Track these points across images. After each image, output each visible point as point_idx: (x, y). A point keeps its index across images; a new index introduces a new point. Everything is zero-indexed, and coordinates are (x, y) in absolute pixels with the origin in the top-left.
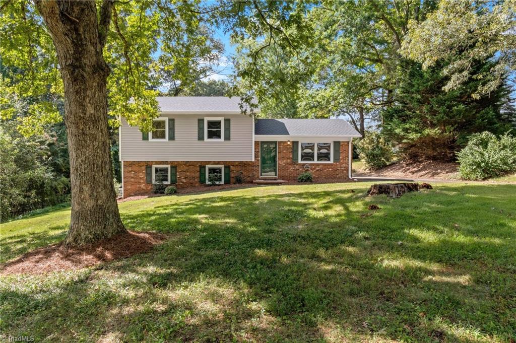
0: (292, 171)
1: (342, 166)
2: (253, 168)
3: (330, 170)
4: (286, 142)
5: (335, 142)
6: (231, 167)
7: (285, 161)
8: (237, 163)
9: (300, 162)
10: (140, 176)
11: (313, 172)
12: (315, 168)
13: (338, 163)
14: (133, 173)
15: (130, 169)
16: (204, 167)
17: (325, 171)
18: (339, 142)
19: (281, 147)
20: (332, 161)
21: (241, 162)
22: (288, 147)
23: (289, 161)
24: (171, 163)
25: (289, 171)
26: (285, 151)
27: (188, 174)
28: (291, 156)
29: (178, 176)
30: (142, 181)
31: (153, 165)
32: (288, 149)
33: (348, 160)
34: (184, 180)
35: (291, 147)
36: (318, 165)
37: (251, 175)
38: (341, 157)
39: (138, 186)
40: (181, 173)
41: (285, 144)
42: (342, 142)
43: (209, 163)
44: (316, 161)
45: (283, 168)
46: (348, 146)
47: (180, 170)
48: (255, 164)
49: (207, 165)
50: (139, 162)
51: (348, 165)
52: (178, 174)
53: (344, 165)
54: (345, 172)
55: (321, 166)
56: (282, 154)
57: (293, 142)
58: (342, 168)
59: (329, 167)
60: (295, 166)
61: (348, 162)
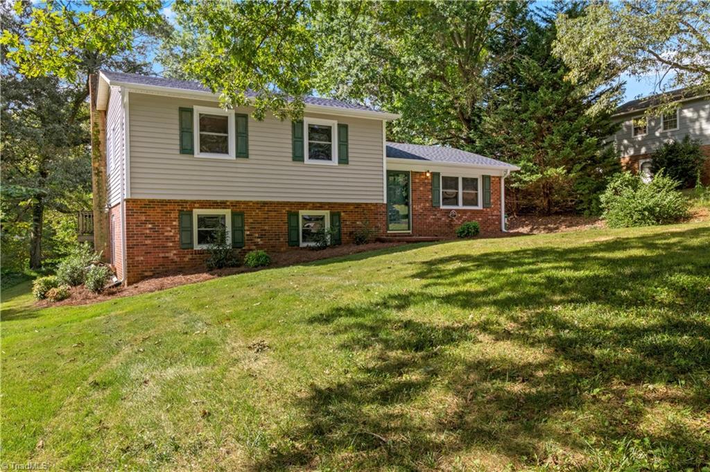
0: (432, 221)
1: (493, 214)
2: (376, 216)
3: (480, 219)
4: (421, 174)
5: (484, 177)
6: (342, 214)
7: (422, 204)
8: (352, 207)
9: (442, 206)
10: (166, 234)
11: (460, 223)
12: (461, 217)
13: (488, 210)
14: (150, 226)
15: (144, 218)
16: (297, 215)
18: (489, 177)
19: (417, 181)
20: (480, 207)
21: (358, 205)
22: (426, 181)
23: (427, 205)
24: (234, 204)
25: (428, 221)
26: (421, 189)
27: (266, 228)
28: (430, 197)
29: (248, 233)
30: (171, 244)
31: (194, 210)
32: (426, 185)
33: (500, 205)
34: (259, 240)
35: (431, 181)
36: (465, 212)
38: (491, 201)
39: (161, 255)
40: (253, 226)
41: (422, 177)
42: (493, 177)
43: (304, 205)
44: (461, 207)
45: (420, 217)
46: (500, 183)
47: (251, 221)
49: (300, 211)
50: (163, 203)
51: (500, 212)
52: (246, 228)
53: (495, 213)
54: (497, 223)
55: (469, 214)
56: (418, 192)
57: (433, 174)
58: (494, 217)
59: (478, 215)
60: (436, 213)
61: (500, 208)
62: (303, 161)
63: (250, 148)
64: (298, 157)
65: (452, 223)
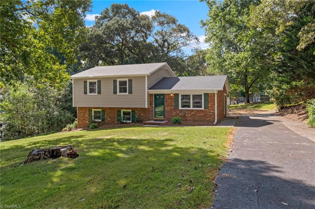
0: (175, 114)
1: (210, 112)
2: (149, 112)
3: (202, 114)
4: (170, 94)
5: (205, 94)
6: (136, 111)
7: (170, 107)
8: (139, 109)
9: (180, 108)
10: (86, 116)
11: (189, 116)
12: (190, 113)
13: (207, 110)
14: (82, 114)
15: (81, 112)
16: (120, 111)
17: (198, 115)
18: (208, 94)
19: (167, 97)
20: (203, 108)
21: (141, 108)
22: (172, 97)
23: (172, 107)
24: (102, 108)
25: (172, 114)
26: (169, 101)
27: (111, 115)
28: (174, 104)
29: (106, 117)
30: (87, 119)
31: (93, 110)
32: (172, 99)
33: (215, 107)
34: (109, 119)
35: (174, 97)
36: (192, 111)
37: (148, 117)
38: (209, 105)
39: (85, 122)
40: (107, 114)
41: (170, 96)
42: (210, 94)
43: (123, 108)
44: (191, 108)
45: (169, 113)
46: (215, 96)
47: (107, 113)
48: (150, 110)
49: (122, 110)
50: (85, 108)
51: (215, 111)
52: (105, 115)
53: (212, 111)
54: (213, 116)
55: (195, 112)
56: (168, 102)
57: (175, 94)
58: (211, 114)
59: (201, 112)
60: (177, 111)
61: (215, 109)
62: (117, 94)
63: (101, 91)
64: (115, 92)
65: (185, 116)
